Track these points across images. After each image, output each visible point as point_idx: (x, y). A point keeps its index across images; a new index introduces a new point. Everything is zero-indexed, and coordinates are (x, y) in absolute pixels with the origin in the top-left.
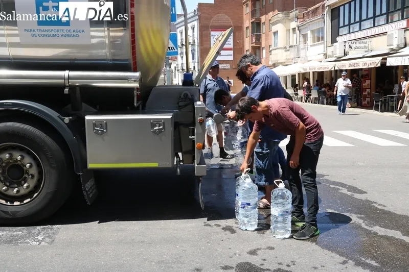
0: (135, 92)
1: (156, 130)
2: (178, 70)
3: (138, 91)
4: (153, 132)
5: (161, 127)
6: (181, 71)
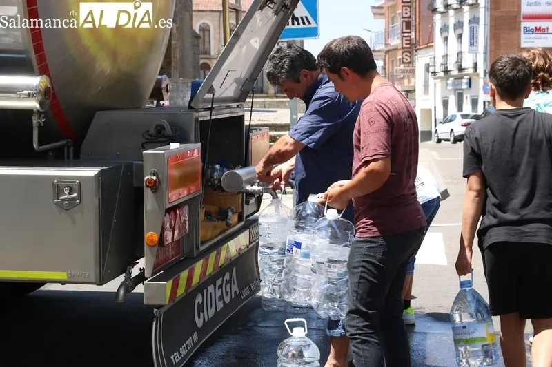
0: (34, 118)
1: (63, 200)
2: (434, 73)
3: (40, 117)
4: (57, 204)
5: (75, 195)
6: (442, 74)
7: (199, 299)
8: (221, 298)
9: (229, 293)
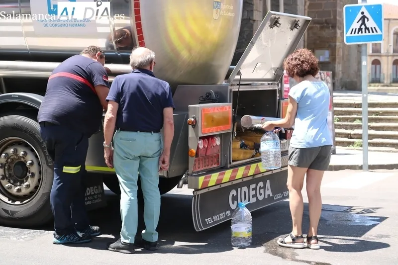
7: (233, 192)
8: (255, 196)
9: (263, 194)
